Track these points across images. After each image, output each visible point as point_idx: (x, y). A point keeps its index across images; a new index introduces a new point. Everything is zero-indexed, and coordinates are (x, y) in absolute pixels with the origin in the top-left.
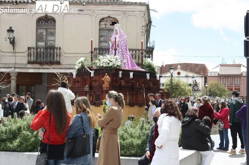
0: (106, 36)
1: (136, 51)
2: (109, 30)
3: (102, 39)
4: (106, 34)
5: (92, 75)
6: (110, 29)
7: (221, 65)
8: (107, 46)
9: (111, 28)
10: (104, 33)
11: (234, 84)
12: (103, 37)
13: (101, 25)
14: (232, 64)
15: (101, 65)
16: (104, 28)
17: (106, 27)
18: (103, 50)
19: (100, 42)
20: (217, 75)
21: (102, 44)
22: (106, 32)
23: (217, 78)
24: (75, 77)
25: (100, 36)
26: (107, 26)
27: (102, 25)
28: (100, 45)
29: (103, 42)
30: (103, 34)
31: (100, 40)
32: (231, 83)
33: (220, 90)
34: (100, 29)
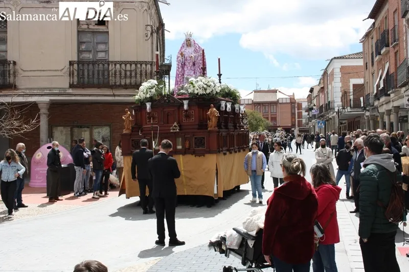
0: (91, 42)
1: (136, 65)
2: (93, 32)
3: (83, 47)
4: (89, 40)
5: (186, 107)
6: (95, 30)
7: (255, 91)
8: (91, 57)
9: (97, 29)
10: (86, 38)
11: (270, 112)
12: (85, 45)
13: (81, 25)
14: (266, 90)
15: (196, 92)
16: (85, 29)
17: (88, 28)
18: (83, 65)
19: (80, 52)
20: (250, 102)
21: (83, 56)
22: (89, 35)
23: (251, 106)
24: (150, 109)
25: (80, 43)
26: (91, 27)
27: (83, 25)
28: (81, 57)
29: (85, 53)
30: (84, 40)
31: (81, 49)
32: (267, 112)
33: (256, 120)
34: (78, 32)
